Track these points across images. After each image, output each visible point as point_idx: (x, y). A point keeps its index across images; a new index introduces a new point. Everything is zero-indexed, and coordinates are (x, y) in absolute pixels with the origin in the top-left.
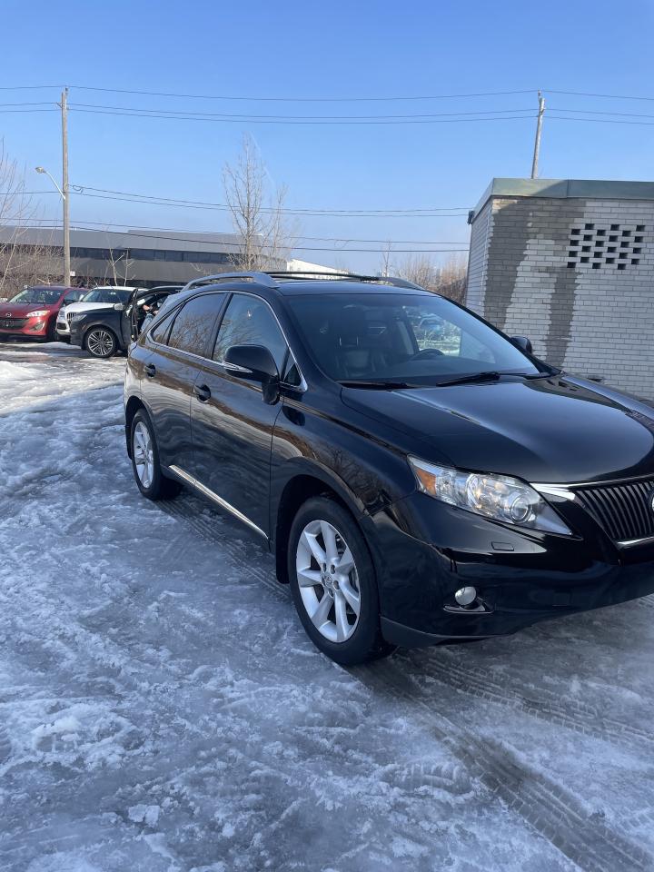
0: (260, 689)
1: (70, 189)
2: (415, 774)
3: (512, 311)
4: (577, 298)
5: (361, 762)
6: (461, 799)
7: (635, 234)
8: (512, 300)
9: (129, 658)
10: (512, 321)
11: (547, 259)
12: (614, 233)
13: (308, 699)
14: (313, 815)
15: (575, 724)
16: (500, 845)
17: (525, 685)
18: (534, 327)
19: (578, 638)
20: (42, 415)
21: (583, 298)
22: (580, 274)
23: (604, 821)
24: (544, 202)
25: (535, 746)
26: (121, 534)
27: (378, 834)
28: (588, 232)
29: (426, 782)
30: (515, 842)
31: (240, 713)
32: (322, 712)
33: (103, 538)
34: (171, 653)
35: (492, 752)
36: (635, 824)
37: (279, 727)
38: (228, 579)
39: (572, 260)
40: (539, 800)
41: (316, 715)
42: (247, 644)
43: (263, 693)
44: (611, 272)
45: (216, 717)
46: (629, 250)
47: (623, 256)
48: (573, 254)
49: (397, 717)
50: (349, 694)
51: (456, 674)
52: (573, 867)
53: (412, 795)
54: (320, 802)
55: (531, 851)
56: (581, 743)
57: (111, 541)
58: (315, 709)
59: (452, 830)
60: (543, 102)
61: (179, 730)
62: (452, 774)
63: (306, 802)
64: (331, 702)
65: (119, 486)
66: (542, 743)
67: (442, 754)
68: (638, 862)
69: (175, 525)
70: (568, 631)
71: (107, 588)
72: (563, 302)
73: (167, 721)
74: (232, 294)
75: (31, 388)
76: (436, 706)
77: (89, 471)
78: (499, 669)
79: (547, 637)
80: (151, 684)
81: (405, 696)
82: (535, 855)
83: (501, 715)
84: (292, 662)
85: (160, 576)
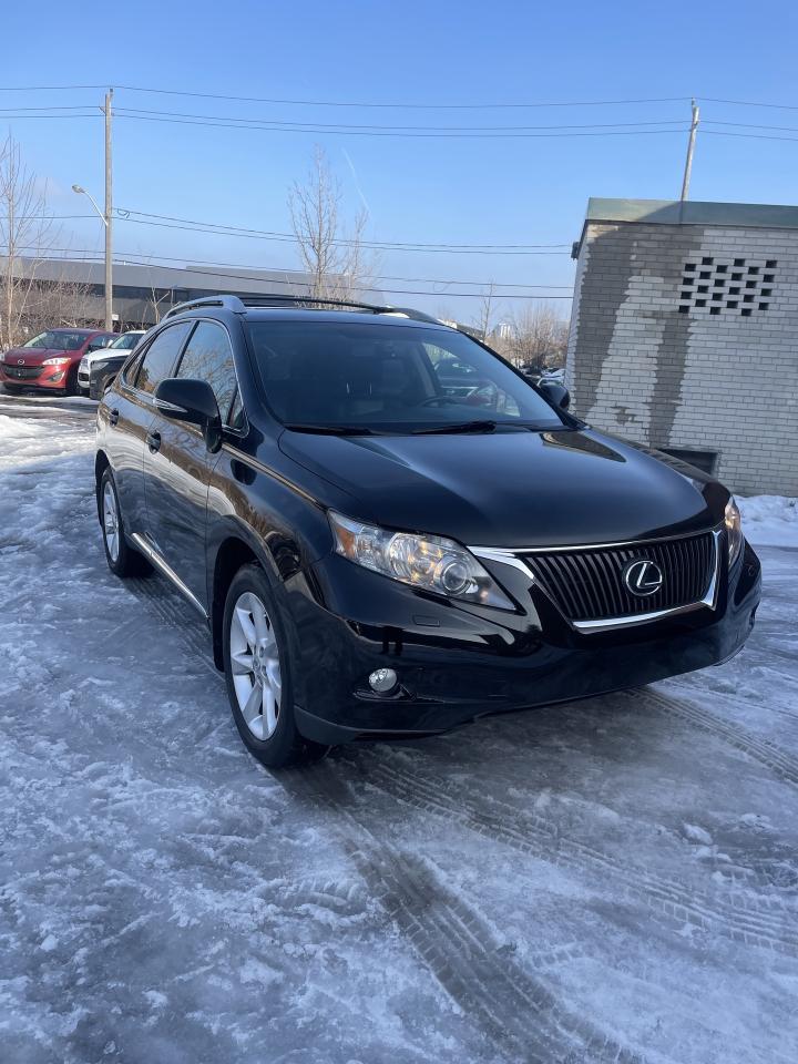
0: (156, 791)
1: (114, 214)
2: (303, 891)
3: (610, 365)
4: (689, 350)
5: (245, 875)
6: (346, 921)
7: (764, 271)
8: (609, 352)
9: (13, 751)
10: (608, 378)
11: (654, 301)
12: (738, 270)
13: (209, 803)
14: (160, 932)
15: (522, 843)
16: (371, 976)
17: (483, 797)
18: (638, 386)
19: (571, 747)
20: (26, 477)
21: (698, 351)
22: (694, 320)
23: (512, 955)
24: (651, 229)
25: (463, 865)
26: (66, 612)
27: (229, 956)
28: (706, 268)
29: (313, 901)
30: (390, 972)
31: (123, 816)
32: (221, 819)
33: (43, 616)
34: (67, 747)
35: (407, 870)
36: (550, 960)
37: (162, 833)
38: (174, 669)
39: (685, 302)
40: (443, 928)
41: (212, 821)
42: (164, 740)
43: (158, 795)
44: (733, 318)
45: (89, 819)
46: (756, 292)
47: (748, 298)
48: (686, 295)
49: (309, 827)
50: (262, 799)
51: (405, 782)
52: (451, 1005)
53: (289, 915)
54: (174, 917)
55: (406, 983)
56: (521, 865)
57: (49, 621)
58: (214, 814)
59: (321, 954)
60: (697, 113)
61: (39, 832)
62: (347, 893)
63: (157, 917)
64: (237, 807)
65: (88, 560)
66: (473, 862)
67: (344, 869)
68: (534, 1005)
69: (136, 606)
70: (561, 739)
71: (21, 673)
72: (672, 355)
73: (28, 821)
74: (198, 322)
75: (25, 447)
76: (364, 816)
77: (57, 541)
78: (460, 778)
79: (534, 744)
80: (28, 779)
81: (332, 805)
82: (411, 988)
83: (438, 829)
84: (210, 762)
85: (92, 661)
